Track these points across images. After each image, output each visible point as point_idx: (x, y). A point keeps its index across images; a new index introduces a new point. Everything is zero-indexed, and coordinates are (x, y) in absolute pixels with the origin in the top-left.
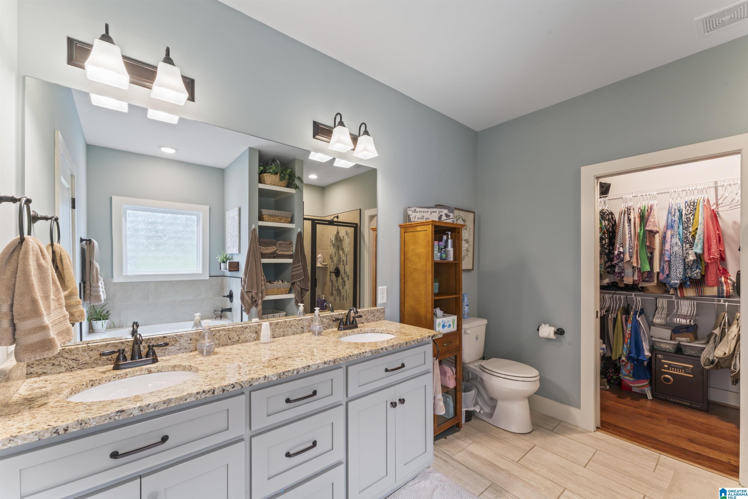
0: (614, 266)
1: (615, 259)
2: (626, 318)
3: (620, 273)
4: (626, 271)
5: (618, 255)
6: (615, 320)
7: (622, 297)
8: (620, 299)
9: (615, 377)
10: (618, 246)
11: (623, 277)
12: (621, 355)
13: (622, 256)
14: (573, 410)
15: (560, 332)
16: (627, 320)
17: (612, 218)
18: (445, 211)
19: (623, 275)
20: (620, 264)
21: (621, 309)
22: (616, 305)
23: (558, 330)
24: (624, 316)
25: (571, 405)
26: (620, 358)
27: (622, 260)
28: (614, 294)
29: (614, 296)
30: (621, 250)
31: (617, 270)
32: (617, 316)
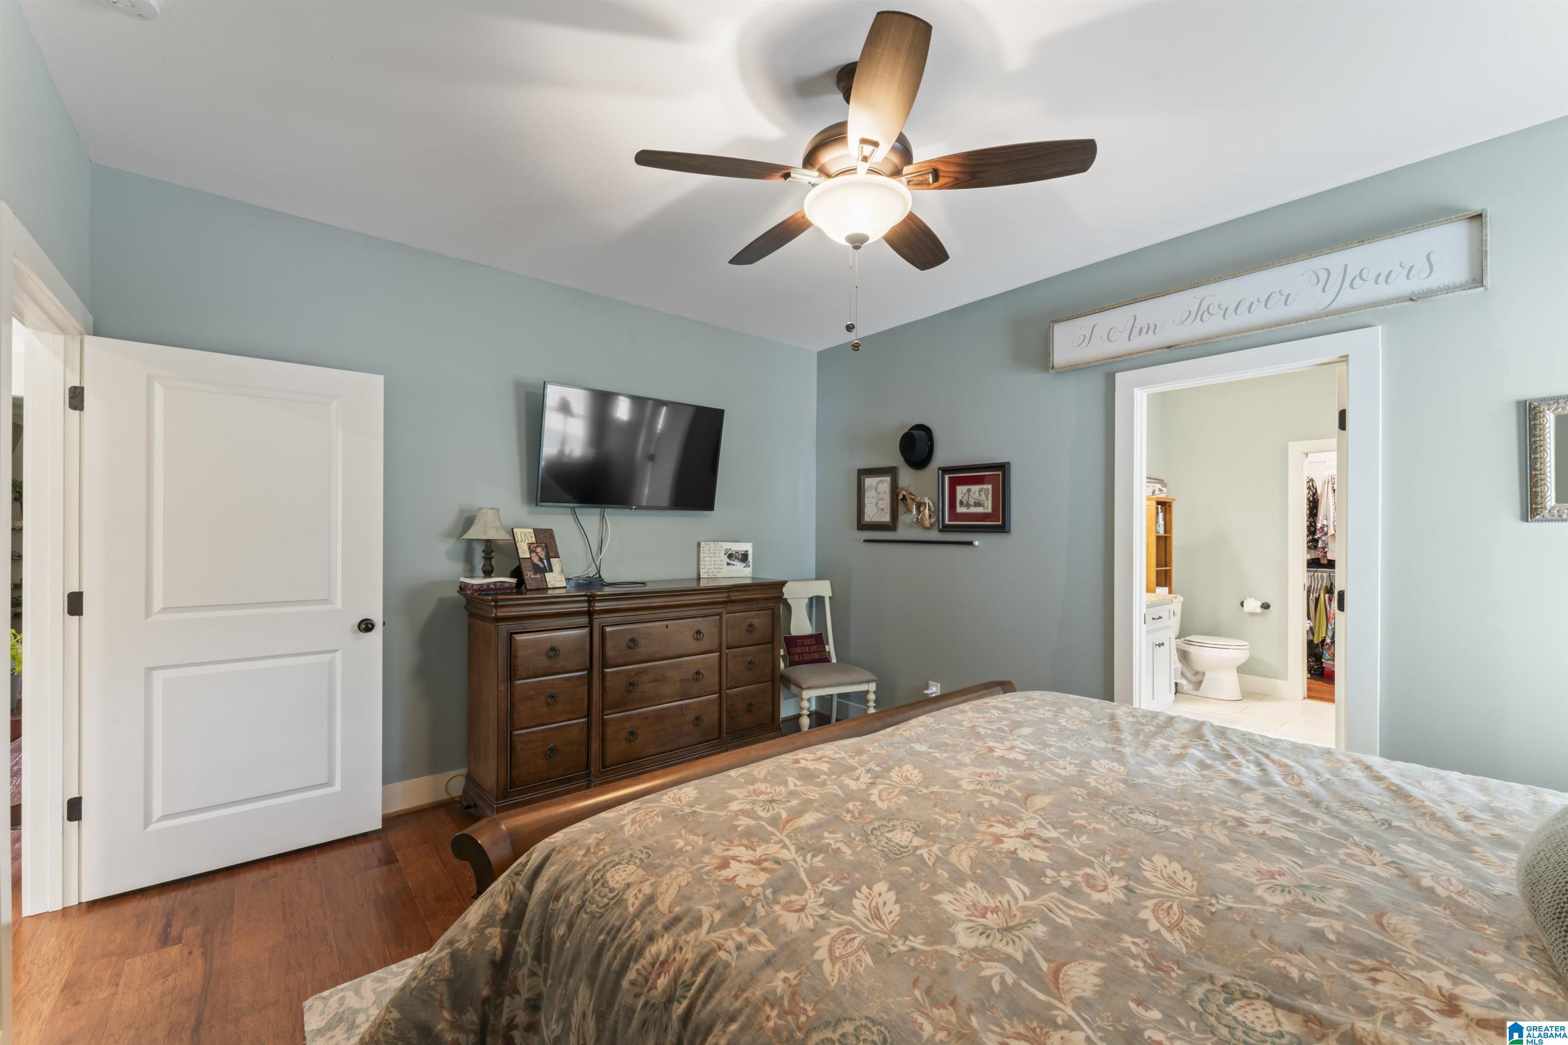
0: (1317, 541)
1: (1318, 532)
2: (1329, 597)
3: (1324, 548)
4: (1329, 545)
5: (1322, 528)
6: (1317, 600)
7: (1325, 575)
8: (1322, 577)
9: (1316, 667)
10: (1321, 518)
11: (1326, 553)
12: (1325, 637)
13: (1326, 529)
14: (1280, 683)
15: (1266, 606)
16: (1330, 600)
17: (1313, 486)
18: (1159, 486)
19: (1326, 549)
20: (1324, 538)
21: (1323, 588)
22: (1318, 584)
23: (1263, 604)
24: (1327, 595)
25: (1275, 677)
26: (1324, 641)
27: (1326, 534)
28: (1315, 571)
29: (1316, 574)
30: (1325, 522)
31: (1320, 544)
32: (1319, 596)
